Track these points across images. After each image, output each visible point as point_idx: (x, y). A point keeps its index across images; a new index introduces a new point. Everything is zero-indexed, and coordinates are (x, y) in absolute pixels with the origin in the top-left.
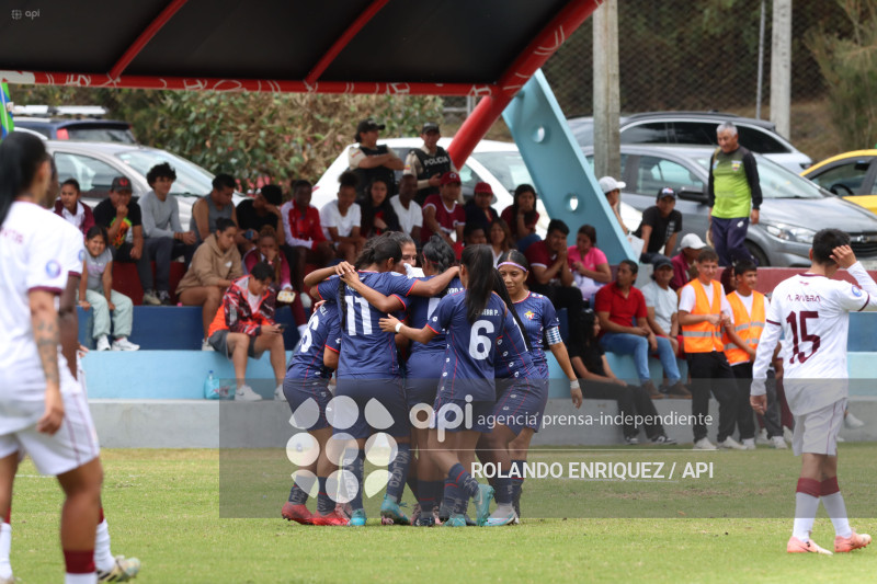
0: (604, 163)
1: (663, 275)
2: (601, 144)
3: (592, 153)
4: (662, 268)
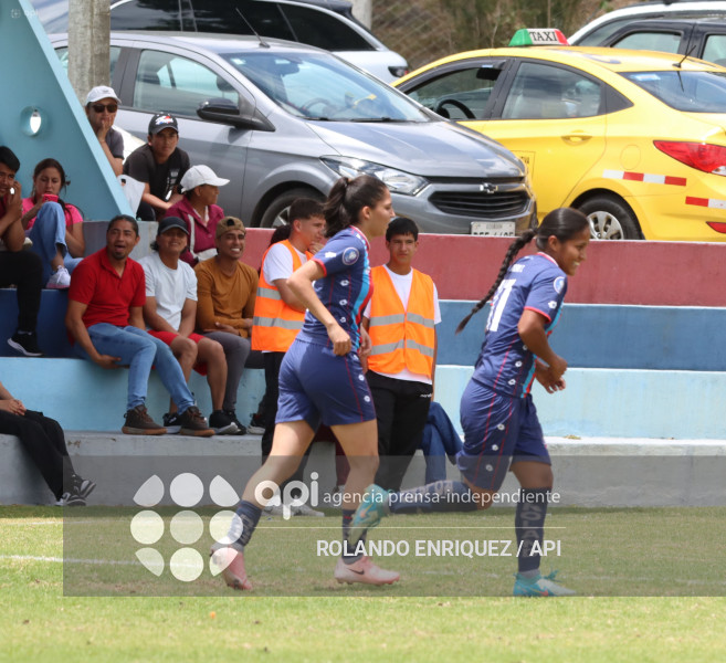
0: (83, 62)
1: (171, 243)
2: (81, 29)
3: (65, 44)
4: (170, 233)
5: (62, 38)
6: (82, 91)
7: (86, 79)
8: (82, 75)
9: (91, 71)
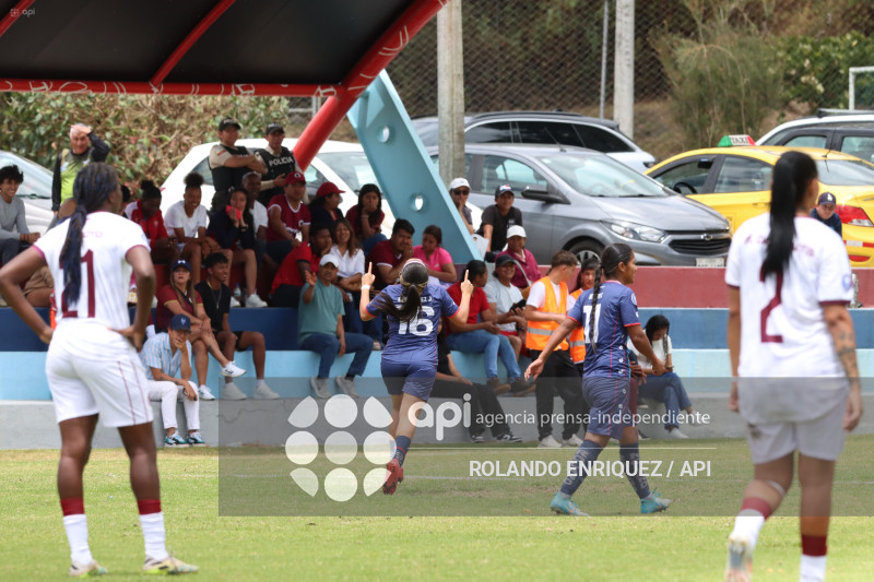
0: (448, 164)
1: (506, 272)
2: (446, 144)
3: (436, 153)
4: (505, 265)
5: (435, 149)
6: (447, 182)
7: (450, 174)
8: (448, 172)
9: (454, 169)
